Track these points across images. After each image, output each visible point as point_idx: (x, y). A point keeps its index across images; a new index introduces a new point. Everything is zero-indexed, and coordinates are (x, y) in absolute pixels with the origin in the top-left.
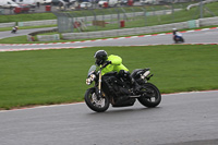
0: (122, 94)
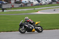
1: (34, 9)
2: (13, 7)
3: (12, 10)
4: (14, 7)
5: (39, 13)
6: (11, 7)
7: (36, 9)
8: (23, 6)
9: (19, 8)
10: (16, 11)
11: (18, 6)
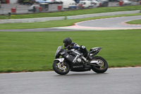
1: (66, 19)
2: (13, 13)
3: (12, 21)
4: (17, 12)
5: (77, 27)
6: (10, 12)
7: (68, 17)
8: (38, 10)
9: (28, 15)
10: (20, 23)
11: (26, 11)
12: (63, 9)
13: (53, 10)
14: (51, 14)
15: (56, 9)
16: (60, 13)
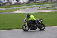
0: (33, 26)
8: (1, 5)
12: (12, 5)
13: (8, 5)
14: (7, 6)
15: (9, 5)
16: (11, 6)
